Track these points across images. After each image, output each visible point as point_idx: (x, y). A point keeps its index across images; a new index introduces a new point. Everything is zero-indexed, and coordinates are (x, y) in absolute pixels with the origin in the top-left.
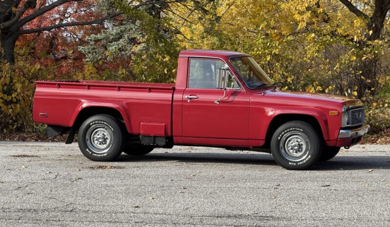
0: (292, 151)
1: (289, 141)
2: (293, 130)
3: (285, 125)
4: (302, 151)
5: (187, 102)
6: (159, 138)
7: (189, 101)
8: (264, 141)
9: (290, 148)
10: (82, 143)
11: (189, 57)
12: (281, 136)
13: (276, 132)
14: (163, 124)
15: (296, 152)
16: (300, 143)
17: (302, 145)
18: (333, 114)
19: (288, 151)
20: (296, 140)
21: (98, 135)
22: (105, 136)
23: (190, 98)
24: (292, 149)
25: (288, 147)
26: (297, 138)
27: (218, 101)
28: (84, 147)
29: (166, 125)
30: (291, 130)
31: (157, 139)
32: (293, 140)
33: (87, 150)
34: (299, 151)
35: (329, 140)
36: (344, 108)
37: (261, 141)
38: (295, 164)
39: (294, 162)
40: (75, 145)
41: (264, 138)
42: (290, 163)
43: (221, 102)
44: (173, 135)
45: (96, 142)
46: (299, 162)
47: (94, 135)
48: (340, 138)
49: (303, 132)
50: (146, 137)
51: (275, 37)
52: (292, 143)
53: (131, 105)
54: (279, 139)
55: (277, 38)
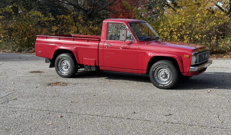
0: (161, 77)
1: (160, 72)
2: (162, 66)
3: (158, 62)
4: (167, 78)
5: (106, 48)
6: (92, 67)
7: (106, 47)
8: (146, 71)
9: (160, 76)
10: (56, 68)
11: (108, 23)
12: (155, 69)
13: (152, 66)
14: (94, 60)
15: (164, 78)
16: (167, 73)
17: (167, 74)
18: (187, 57)
19: (160, 77)
20: (164, 71)
21: (64, 64)
22: (67, 64)
23: (107, 46)
24: (161, 76)
25: (159, 75)
26: (165, 70)
27: (122, 48)
28: (58, 70)
29: (95, 60)
30: (161, 66)
31: (91, 67)
32: (162, 71)
33: (59, 71)
34: (165, 78)
35: (183, 72)
36: (193, 53)
37: (145, 71)
38: (163, 86)
39: (162, 84)
40: (54, 69)
41: (146, 70)
42: (160, 85)
43: (123, 48)
44: (99, 65)
45: (63, 67)
46: (165, 84)
47: (62, 64)
48: (191, 72)
49: (167, 67)
50: (86, 66)
51: (183, 16)
52: (162, 73)
53: (79, 49)
54: (154, 70)
55: (184, 16)
